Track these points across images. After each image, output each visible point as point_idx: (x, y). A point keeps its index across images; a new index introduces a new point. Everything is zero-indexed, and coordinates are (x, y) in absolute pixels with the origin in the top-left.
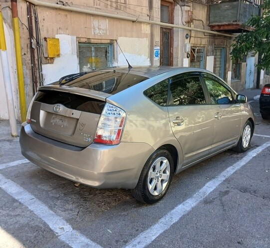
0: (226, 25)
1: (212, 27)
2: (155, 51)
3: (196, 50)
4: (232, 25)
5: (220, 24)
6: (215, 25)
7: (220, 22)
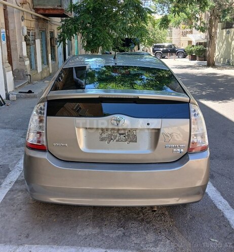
0: (51, 9)
1: (37, 10)
2: (2, 34)
3: (31, 33)
4: (58, 9)
5: (44, 7)
6: (40, 8)
7: (44, 5)
